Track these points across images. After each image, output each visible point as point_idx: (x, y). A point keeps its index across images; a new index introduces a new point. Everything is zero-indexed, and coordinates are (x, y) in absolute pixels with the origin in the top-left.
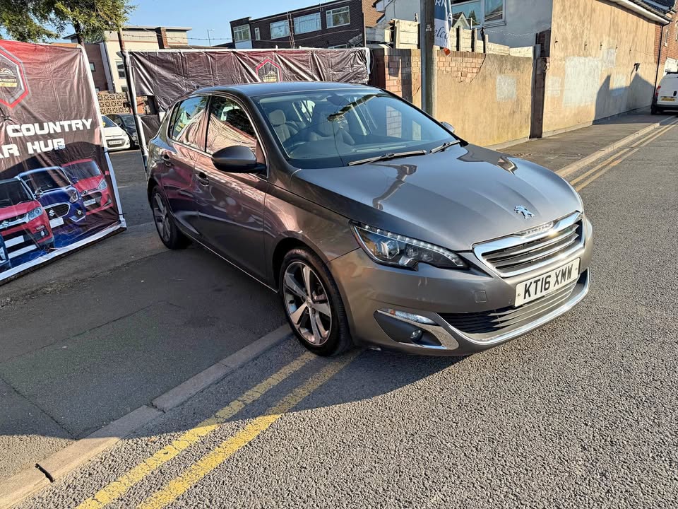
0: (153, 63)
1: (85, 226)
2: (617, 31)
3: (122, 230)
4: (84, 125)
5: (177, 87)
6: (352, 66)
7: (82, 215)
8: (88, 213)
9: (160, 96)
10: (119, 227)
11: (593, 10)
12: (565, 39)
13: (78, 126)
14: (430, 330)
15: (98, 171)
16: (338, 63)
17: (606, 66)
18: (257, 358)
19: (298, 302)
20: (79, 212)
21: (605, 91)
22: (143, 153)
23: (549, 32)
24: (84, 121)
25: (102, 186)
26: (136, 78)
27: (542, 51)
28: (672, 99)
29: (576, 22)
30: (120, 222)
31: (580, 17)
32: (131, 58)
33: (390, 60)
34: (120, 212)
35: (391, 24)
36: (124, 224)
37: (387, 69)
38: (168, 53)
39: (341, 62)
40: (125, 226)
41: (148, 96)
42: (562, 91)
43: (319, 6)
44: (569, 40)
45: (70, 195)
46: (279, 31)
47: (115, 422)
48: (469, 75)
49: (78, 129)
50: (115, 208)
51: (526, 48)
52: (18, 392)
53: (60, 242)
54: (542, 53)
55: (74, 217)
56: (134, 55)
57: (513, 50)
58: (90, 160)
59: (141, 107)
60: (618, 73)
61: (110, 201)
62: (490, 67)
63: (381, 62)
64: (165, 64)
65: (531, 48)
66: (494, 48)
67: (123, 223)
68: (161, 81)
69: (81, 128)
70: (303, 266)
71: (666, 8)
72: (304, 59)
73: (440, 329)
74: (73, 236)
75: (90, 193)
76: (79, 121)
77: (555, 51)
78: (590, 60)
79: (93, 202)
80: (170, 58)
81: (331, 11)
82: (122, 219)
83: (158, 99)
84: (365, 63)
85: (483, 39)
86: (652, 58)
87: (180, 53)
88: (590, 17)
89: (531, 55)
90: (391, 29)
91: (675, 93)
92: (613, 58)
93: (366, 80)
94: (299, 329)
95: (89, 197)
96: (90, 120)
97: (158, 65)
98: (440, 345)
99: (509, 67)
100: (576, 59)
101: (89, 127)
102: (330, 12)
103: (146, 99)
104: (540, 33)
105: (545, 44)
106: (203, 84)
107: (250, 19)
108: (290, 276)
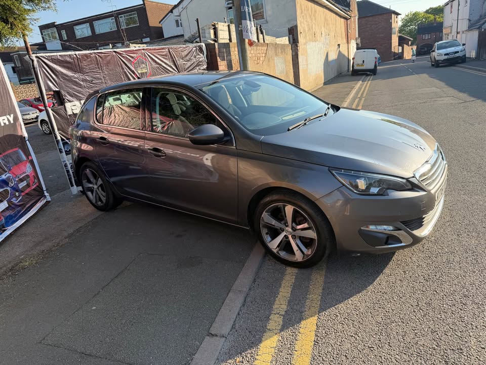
0: (55, 64)
1: (22, 205)
2: (327, 24)
3: (48, 202)
4: (8, 120)
5: (76, 82)
6: (195, 57)
7: (19, 196)
8: (23, 194)
9: (64, 91)
10: (45, 201)
11: (315, 11)
12: (304, 31)
13: (4, 121)
14: (395, 234)
15: (24, 158)
16: (187, 55)
17: (326, 47)
18: (254, 281)
19: (274, 233)
20: (17, 194)
21: (327, 63)
22: (56, 138)
23: (296, 26)
24: (8, 116)
25: (28, 170)
26: (44, 77)
27: (294, 40)
28: (362, 65)
29: (309, 20)
30: (45, 197)
31: (310, 16)
32: (38, 61)
33: (219, 52)
34: (44, 189)
35: (213, 26)
36: (49, 198)
37: (218, 58)
38: (67, 55)
39: (188, 54)
40: (50, 199)
41: (54, 91)
42: (307, 65)
43: (112, 12)
44: (307, 31)
45: (8, 181)
46: (82, 31)
47: (196, 355)
48: (261, 59)
49: (5, 124)
50: (40, 186)
51: (284, 38)
52: (90, 355)
53: (9, 222)
54: (294, 42)
55: (14, 199)
56: (40, 59)
57: (278, 39)
58: (17, 149)
59: (50, 100)
60: (331, 51)
61: (36, 181)
62: (271, 52)
63: (214, 53)
64: (65, 65)
65: (287, 38)
66: (269, 39)
67: (47, 197)
68: (62, 77)
69: (7, 123)
70: (284, 206)
71: (347, 9)
72: (164, 54)
73: (402, 232)
74: (16, 215)
75: (21, 177)
76: (5, 117)
77: (301, 39)
78: (318, 44)
79: (24, 183)
80: (68, 59)
81: (123, 15)
82: (46, 194)
83: (63, 93)
84: (203, 54)
85: (262, 33)
86: (345, 41)
87: (75, 54)
88: (315, 15)
89: (288, 43)
90: (213, 29)
91: (363, 61)
92: (328, 41)
93: (205, 67)
94: (277, 252)
95: (21, 180)
96: (12, 115)
97: (59, 65)
98: (401, 242)
99: (280, 51)
100: (311, 43)
101: (12, 122)
102: (122, 17)
103: (52, 93)
104: (291, 28)
105: (295, 35)
106: (95, 78)
107: (56, 24)
108: (268, 215)
